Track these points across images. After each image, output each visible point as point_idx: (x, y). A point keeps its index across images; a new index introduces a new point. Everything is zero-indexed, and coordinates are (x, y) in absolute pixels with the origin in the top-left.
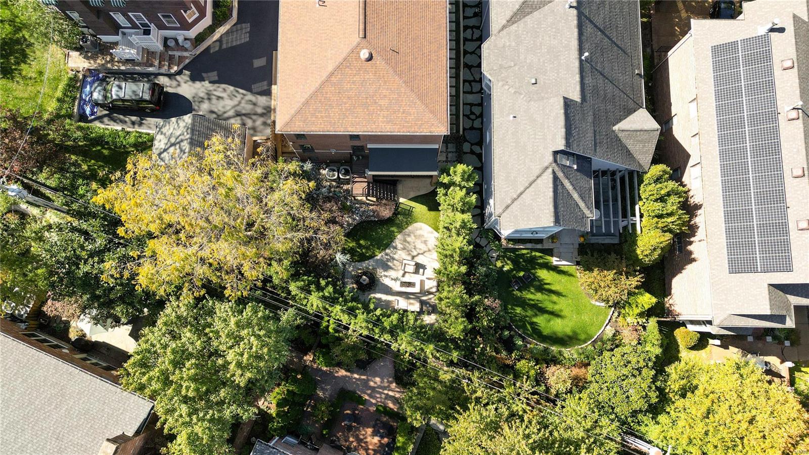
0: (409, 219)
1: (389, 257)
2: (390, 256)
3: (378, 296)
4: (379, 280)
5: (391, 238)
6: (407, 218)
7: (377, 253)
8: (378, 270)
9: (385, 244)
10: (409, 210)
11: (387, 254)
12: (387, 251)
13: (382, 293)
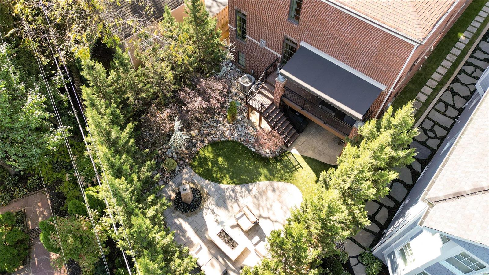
0: (287, 175)
1: (233, 195)
2: (236, 196)
3: (186, 226)
4: (201, 210)
5: (253, 179)
6: (285, 172)
7: (224, 182)
8: (211, 199)
9: (241, 179)
10: (294, 167)
11: (233, 191)
12: (238, 188)
13: (192, 227)
